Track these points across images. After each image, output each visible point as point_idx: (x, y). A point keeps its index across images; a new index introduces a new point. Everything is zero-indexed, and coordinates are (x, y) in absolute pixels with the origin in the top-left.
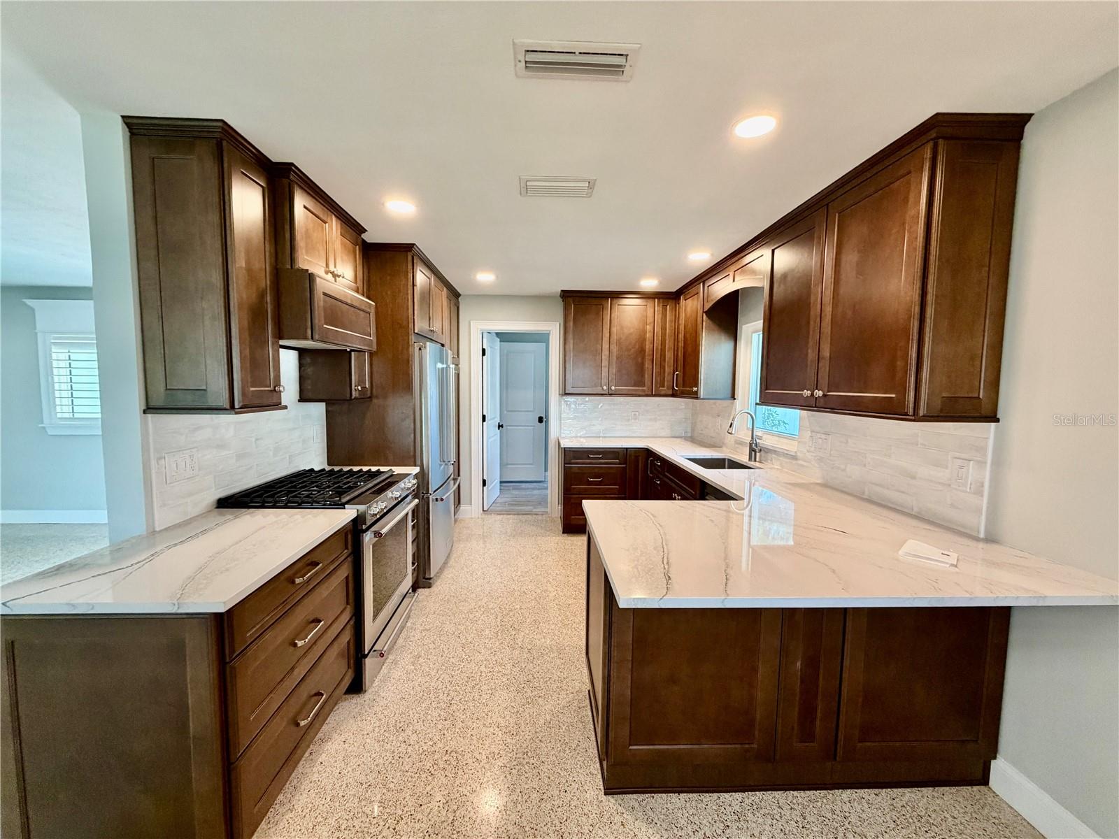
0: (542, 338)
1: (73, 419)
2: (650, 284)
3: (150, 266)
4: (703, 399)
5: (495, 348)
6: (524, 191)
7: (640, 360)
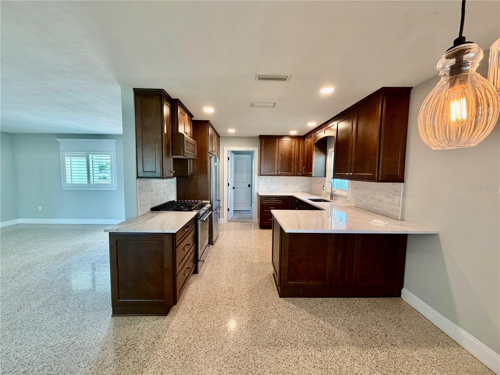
0: (251, 153)
1: (72, 184)
2: (294, 133)
3: (139, 134)
4: (313, 177)
5: (232, 157)
6: (252, 106)
7: (290, 162)
